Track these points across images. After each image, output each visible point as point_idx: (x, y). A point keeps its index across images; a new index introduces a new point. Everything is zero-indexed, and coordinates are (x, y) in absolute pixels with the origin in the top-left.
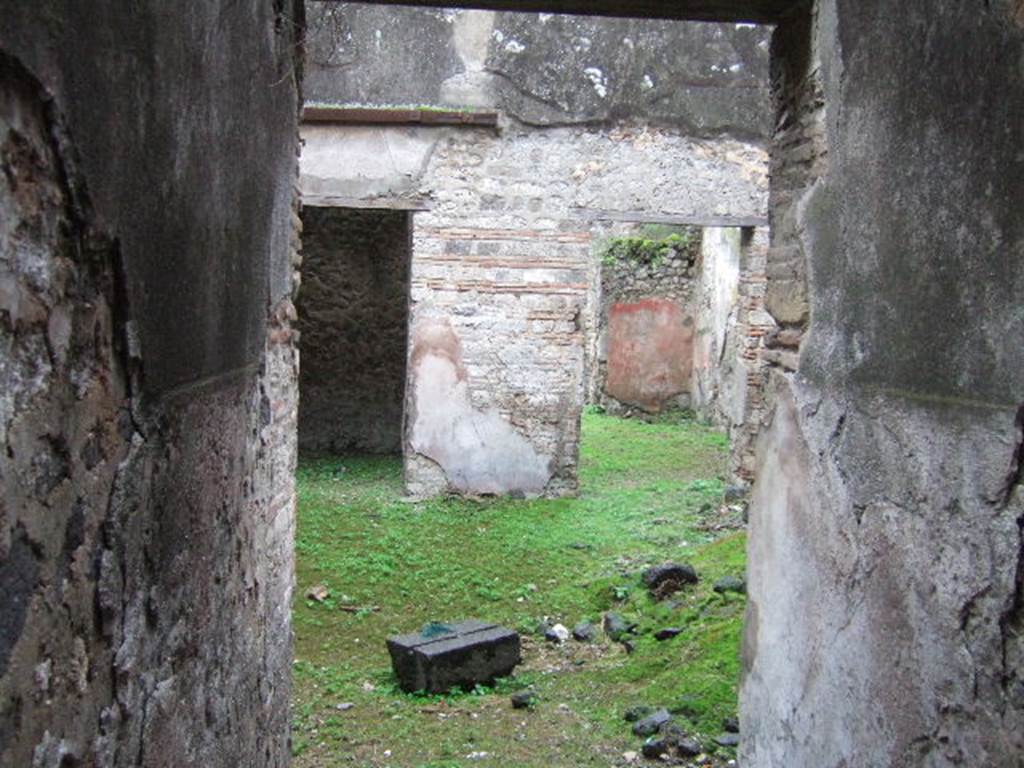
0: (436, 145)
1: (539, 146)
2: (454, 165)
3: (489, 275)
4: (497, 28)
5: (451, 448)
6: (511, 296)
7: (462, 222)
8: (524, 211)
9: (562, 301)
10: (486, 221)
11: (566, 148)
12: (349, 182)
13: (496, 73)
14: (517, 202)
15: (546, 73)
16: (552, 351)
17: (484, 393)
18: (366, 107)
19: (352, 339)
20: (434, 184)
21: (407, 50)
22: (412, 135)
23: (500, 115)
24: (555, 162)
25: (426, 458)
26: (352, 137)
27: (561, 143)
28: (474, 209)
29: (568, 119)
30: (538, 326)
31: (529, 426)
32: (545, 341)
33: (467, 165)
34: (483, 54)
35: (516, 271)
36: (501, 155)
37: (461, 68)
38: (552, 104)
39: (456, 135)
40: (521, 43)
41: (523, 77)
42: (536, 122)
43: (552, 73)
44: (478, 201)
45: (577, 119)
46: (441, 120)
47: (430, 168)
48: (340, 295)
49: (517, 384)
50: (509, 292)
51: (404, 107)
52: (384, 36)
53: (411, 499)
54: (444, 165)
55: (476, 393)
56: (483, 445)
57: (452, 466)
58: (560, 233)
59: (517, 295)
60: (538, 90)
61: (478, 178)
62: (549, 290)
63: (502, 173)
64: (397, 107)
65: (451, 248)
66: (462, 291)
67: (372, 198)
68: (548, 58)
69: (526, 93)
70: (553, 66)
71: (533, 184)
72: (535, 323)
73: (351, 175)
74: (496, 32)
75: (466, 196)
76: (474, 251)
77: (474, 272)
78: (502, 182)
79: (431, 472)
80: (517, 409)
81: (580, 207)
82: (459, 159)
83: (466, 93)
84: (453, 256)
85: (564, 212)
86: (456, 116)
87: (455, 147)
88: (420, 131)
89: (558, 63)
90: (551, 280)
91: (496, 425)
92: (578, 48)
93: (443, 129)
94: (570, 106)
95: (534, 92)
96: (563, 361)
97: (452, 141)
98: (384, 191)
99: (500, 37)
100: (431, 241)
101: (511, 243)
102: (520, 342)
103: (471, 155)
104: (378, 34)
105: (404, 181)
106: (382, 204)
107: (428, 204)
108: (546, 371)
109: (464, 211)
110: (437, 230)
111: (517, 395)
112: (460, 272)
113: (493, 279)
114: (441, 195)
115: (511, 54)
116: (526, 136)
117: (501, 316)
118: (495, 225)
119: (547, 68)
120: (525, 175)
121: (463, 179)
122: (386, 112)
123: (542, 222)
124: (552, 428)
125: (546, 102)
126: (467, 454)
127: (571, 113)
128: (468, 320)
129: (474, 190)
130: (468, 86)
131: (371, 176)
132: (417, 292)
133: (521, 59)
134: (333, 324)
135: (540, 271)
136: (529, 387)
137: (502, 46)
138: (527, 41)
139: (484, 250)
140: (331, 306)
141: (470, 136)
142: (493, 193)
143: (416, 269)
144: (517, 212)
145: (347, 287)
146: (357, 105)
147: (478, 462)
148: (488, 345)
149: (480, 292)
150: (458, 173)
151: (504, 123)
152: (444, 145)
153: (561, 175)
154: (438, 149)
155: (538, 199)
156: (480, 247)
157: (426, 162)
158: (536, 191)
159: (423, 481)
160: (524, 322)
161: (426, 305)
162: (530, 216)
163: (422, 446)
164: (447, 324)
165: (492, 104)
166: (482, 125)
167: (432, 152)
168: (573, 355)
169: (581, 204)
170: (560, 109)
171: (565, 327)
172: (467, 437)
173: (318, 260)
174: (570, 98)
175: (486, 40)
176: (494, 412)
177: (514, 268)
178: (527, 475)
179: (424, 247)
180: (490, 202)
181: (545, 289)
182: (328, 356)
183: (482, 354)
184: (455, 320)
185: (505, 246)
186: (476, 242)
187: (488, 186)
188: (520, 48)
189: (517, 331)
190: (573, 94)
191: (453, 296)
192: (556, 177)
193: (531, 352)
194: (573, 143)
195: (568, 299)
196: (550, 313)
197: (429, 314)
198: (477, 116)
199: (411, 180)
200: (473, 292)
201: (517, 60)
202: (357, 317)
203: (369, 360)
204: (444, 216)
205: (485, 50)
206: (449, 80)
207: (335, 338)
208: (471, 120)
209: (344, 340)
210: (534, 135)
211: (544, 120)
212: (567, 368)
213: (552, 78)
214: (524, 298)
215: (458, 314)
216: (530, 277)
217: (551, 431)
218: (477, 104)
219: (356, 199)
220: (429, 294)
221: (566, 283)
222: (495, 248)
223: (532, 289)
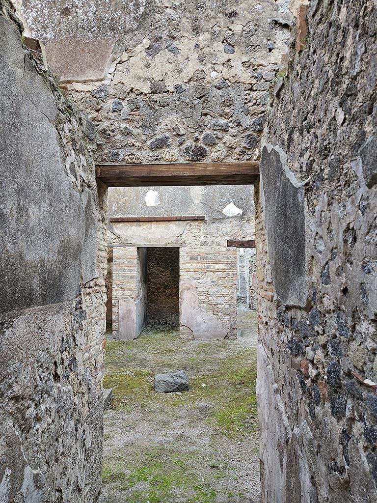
0: (186, 226)
1: (219, 225)
2: (192, 233)
3: (204, 266)
4: (204, 189)
5: (194, 323)
7: (195, 250)
8: (215, 246)
10: (203, 249)
12: (159, 239)
13: (204, 204)
14: (212, 243)
16: (226, 291)
18: (164, 216)
20: (186, 239)
21: (176, 198)
22: (178, 224)
23: (206, 217)
24: (224, 230)
25: (186, 326)
26: (159, 225)
27: (226, 224)
28: (199, 246)
30: (221, 282)
31: (219, 315)
32: (223, 287)
33: (196, 232)
34: (200, 198)
36: (207, 229)
37: (192, 203)
39: (192, 223)
41: (212, 204)
42: (217, 218)
44: (200, 244)
46: (187, 219)
47: (184, 234)
49: (215, 301)
50: (211, 272)
51: (175, 215)
52: (168, 195)
54: (188, 233)
55: (201, 304)
56: (205, 322)
57: (195, 329)
58: (227, 252)
59: (214, 272)
61: (200, 236)
62: (224, 270)
63: (207, 234)
64: (173, 216)
65: (192, 258)
66: (196, 272)
67: (166, 244)
69: (214, 209)
71: (218, 237)
73: (159, 237)
74: (204, 191)
75: (196, 242)
76: (199, 259)
77: (200, 266)
78: (207, 237)
79: (187, 331)
80: (215, 309)
82: (193, 231)
83: (195, 210)
84: (192, 261)
86: (193, 217)
87: (192, 227)
88: (180, 222)
89: (224, 200)
90: (224, 267)
93: (188, 222)
95: (216, 209)
96: (230, 293)
97: (191, 225)
98: (170, 242)
100: (185, 257)
101: (211, 256)
102: (215, 287)
103: (197, 229)
105: (176, 239)
106: (169, 246)
107: (184, 245)
108: (225, 297)
109: (196, 247)
110: (186, 253)
111: (215, 305)
112: (195, 266)
114: (188, 242)
116: (214, 222)
117: (209, 279)
118: (205, 251)
119: (220, 201)
120: (215, 235)
121: (195, 237)
122: (170, 217)
123: (221, 249)
125: (220, 211)
126: (199, 325)
128: (198, 281)
129: (199, 240)
130: (195, 208)
131: (166, 237)
132: (181, 273)
135: (221, 265)
136: (219, 302)
139: (202, 259)
141: (197, 223)
142: (204, 241)
143: (181, 265)
144: (212, 246)
146: (161, 216)
147: (203, 327)
148: (204, 289)
149: (201, 272)
150: (193, 235)
151: (207, 219)
152: (188, 227)
154: (186, 228)
155: (219, 242)
156: (201, 257)
157: (183, 232)
159: (185, 335)
160: (216, 281)
162: (217, 247)
163: (184, 323)
165: (203, 213)
166: (200, 220)
167: (184, 229)
168: (233, 291)
171: (230, 282)
172: (199, 319)
175: (200, 193)
176: (208, 311)
177: (212, 264)
178: (220, 331)
179: (183, 258)
180: (204, 244)
181: (222, 270)
184: (194, 281)
185: (209, 257)
186: (199, 256)
187: (203, 239)
189: (214, 284)
191: (193, 273)
193: (219, 291)
195: (230, 273)
196: (225, 278)
197: (186, 280)
198: (199, 217)
199: (178, 239)
200: (199, 272)
201: (210, 199)
204: (189, 248)
206: (189, 207)
208: (197, 218)
210: (217, 222)
211: (220, 217)
212: (231, 296)
213: (222, 204)
214: (216, 273)
215: (195, 279)
216: (217, 267)
217: (227, 317)
218: (198, 213)
219: (162, 244)
220: (185, 273)
221: (229, 268)
222: (206, 258)
223: (218, 270)
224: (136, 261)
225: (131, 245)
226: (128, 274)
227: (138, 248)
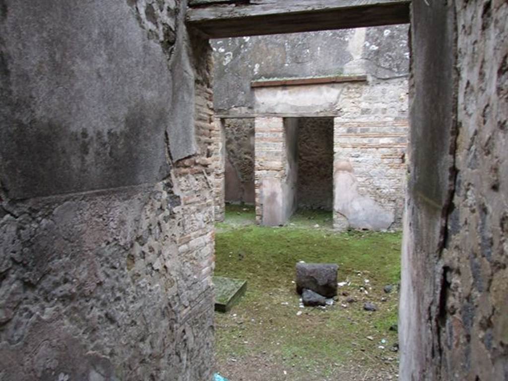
0: (342, 90)
1: (385, 87)
2: (350, 98)
3: (365, 141)
4: (367, 40)
5: (351, 210)
6: (374, 149)
7: (354, 120)
8: (379, 114)
9: (396, 150)
10: (364, 119)
11: (397, 87)
12: (309, 107)
13: (367, 59)
14: (377, 110)
15: (387, 57)
16: (392, 171)
17: (363, 188)
18: (315, 78)
19: (319, 167)
20: (341, 106)
21: (330, 53)
22: (333, 87)
23: (368, 77)
24: (392, 93)
25: (341, 214)
26: (310, 90)
27: (394, 85)
28: (358, 115)
29: (397, 75)
30: (386, 161)
31: (383, 202)
32: (389, 167)
33: (355, 97)
34: (361, 52)
35: (376, 139)
36: (369, 92)
37: (351, 58)
38: (390, 69)
39: (350, 85)
40: (377, 46)
41: (377, 60)
42: (383, 77)
43: (390, 56)
44: (360, 112)
45: (401, 75)
46: (344, 80)
47: (340, 99)
48: (314, 151)
49: (378, 185)
50: (373, 148)
51: (329, 76)
52: (321, 50)
53: (334, 230)
54: (345, 98)
55: (360, 189)
56: (364, 209)
57: (351, 217)
58: (395, 122)
59: (377, 148)
60: (384, 64)
61: (360, 102)
62: (390, 146)
63: (370, 99)
64: (327, 76)
65: (349, 131)
66: (354, 148)
67: (317, 113)
68: (388, 51)
69: (379, 66)
70: (390, 54)
71: (383, 103)
72: (385, 160)
73: (309, 104)
74: (366, 42)
75: (355, 110)
76: (359, 131)
77: (359, 140)
78: (370, 103)
79: (342, 219)
80: (377, 195)
81: (404, 111)
82: (351, 95)
83: (355, 68)
84: (350, 134)
85: (396, 114)
86: (351, 78)
87: (350, 90)
88: (335, 85)
89: (393, 52)
90: (391, 142)
91: (368, 202)
92: (401, 45)
93: (345, 84)
94: (398, 69)
95: (382, 65)
96: (397, 175)
97: (349, 88)
98: (322, 110)
99: (368, 44)
100: (341, 129)
101: (374, 128)
102: (379, 167)
103: (357, 93)
104: (319, 48)
105: (330, 105)
106: (321, 115)
107: (340, 114)
108: (390, 179)
109: (355, 116)
110: (343, 124)
111: (378, 189)
112: (354, 140)
113: (366, 142)
114: (345, 110)
115: (372, 51)
116: (379, 84)
117: (371, 157)
118: (368, 120)
119: (388, 55)
120: (379, 99)
121: (353, 103)
122: (322, 78)
123: (387, 118)
124: (392, 202)
125: (387, 69)
126: (357, 213)
127: (399, 72)
128: (357, 159)
129: (359, 107)
130: (355, 66)
131: (317, 104)
132: (336, 149)
133: (377, 52)
134: (312, 162)
135: (386, 138)
136: (382, 186)
137: (368, 47)
138: (379, 45)
139: (363, 131)
140: (311, 155)
141: (356, 85)
142: (366, 108)
143: (336, 140)
144: (376, 115)
145: (317, 147)
146: (311, 77)
147: (362, 216)
148: (365, 169)
149: (362, 148)
150: (351, 101)
151: (370, 79)
152: (345, 90)
153: (395, 98)
154: (343, 92)
155: (385, 109)
156: (361, 129)
157: (338, 97)
158: (385, 106)
159: (339, 224)
160: (380, 159)
161: (341, 154)
162: (382, 116)
163: (339, 210)
164: (348, 161)
165: (365, 71)
166: (361, 81)
167: (341, 93)
168: (401, 173)
169: (404, 110)
170: (394, 71)
171: (398, 161)
172: (357, 205)
173: (305, 137)
174: (398, 67)
175: (362, 46)
176: (368, 196)
177: (375, 137)
178: (382, 221)
179: (338, 130)
180: (365, 112)
181: (388, 146)
182: (310, 174)
183: (363, 173)
184: (351, 159)
185: (371, 129)
186: (359, 128)
187: (364, 105)
188: (376, 48)
189: (377, 163)
190: (400, 64)
191: (350, 150)
192: (392, 100)
193: (383, 172)
194: (400, 85)
195: (399, 149)
196: (391, 155)
197: (341, 157)
198: (359, 77)
199: (332, 105)
200: (359, 148)
201: (375, 53)
202: (321, 159)
203: (325, 175)
204: (347, 118)
205: (361, 50)
206: (347, 64)
207: (312, 167)
208: (356, 79)
209: (316, 168)
210: (383, 83)
211: (387, 76)
212: (399, 178)
213: (390, 59)
214: (380, 150)
215: (353, 157)
216: (383, 141)
217: (392, 204)
218: (359, 72)
219: (312, 113)
220: (341, 149)
221: (398, 143)
222: (367, 130)
223: (383, 146)
224: (281, 134)
225: (275, 114)
226: (273, 150)
227: (284, 119)
